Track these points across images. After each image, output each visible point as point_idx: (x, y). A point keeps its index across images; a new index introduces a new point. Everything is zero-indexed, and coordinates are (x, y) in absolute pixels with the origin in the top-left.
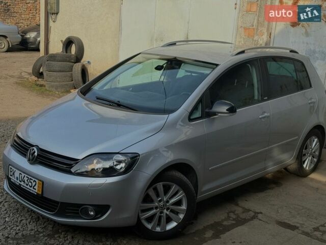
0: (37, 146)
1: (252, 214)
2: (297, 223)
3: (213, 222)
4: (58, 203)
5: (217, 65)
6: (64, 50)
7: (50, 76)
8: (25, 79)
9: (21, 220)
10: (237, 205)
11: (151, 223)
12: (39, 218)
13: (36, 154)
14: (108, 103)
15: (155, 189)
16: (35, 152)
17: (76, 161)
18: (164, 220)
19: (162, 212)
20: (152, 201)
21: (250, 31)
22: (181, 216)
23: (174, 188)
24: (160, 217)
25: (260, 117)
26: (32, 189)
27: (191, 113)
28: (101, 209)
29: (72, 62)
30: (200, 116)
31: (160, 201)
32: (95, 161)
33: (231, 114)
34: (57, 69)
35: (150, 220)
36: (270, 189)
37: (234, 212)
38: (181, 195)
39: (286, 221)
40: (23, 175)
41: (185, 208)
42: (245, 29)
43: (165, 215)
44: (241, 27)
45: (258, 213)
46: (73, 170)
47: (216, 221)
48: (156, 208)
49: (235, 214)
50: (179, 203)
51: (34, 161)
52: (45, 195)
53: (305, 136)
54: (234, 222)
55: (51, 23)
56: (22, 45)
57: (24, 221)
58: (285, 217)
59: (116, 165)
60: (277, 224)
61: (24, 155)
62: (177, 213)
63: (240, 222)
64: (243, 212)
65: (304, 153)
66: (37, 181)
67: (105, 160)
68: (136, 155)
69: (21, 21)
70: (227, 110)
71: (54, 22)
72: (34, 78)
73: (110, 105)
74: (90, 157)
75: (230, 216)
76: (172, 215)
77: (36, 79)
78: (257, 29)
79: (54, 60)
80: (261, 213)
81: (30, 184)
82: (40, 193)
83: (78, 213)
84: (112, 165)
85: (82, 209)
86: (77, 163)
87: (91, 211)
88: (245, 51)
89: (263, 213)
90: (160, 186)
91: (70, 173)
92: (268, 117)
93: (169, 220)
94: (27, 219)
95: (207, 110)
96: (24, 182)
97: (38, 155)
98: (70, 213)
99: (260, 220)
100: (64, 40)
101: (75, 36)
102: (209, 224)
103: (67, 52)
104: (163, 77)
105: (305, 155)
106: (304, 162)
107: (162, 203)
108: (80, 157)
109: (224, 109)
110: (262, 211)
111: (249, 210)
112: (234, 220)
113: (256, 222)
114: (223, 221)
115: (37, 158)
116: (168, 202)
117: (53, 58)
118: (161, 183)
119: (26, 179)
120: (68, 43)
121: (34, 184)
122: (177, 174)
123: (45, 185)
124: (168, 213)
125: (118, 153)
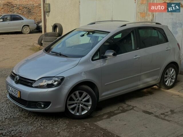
0: (19, 75)
1: (131, 107)
2: (153, 111)
3: (109, 111)
4: (27, 101)
5: (109, 32)
6: (53, 30)
7: (45, 44)
8: (35, 47)
9: (14, 111)
10: (125, 103)
11: (74, 111)
12: (23, 110)
13: (18, 79)
14: (55, 54)
15: (75, 94)
16: (17, 78)
17: (35, 81)
18: (80, 110)
19: (79, 106)
20: (74, 100)
21: (143, 14)
22: (89, 108)
23: (85, 94)
24: (78, 108)
25: (134, 58)
26: (16, 95)
27: (93, 57)
28: (47, 104)
29: (56, 37)
30: (99, 58)
31: (78, 100)
32: (44, 81)
33: (114, 56)
34: (49, 40)
35: (73, 109)
36: (146, 96)
37: (122, 107)
38: (88, 97)
39: (148, 110)
40: (13, 89)
41: (91, 104)
42: (141, 13)
43: (80, 107)
44: (139, 12)
45: (134, 107)
46: (33, 86)
47: (111, 111)
48: (76, 103)
49: (122, 108)
50: (88, 101)
51: (17, 82)
52: (22, 98)
53: (164, 67)
54: (120, 111)
55: (47, 17)
56: (37, 30)
57: (15, 112)
58: (148, 108)
59: (54, 83)
60: (143, 112)
61: (13, 79)
62: (87, 106)
63: (124, 111)
64: (127, 107)
65: (165, 77)
66: (18, 91)
67: (49, 80)
68: (63, 77)
69: (37, 17)
70: (113, 54)
71: (48, 16)
72: (39, 46)
73: (56, 55)
74: (41, 79)
75: (119, 108)
76: (85, 107)
77: (40, 46)
78: (147, 13)
79: (47, 36)
80: (136, 107)
81: (15, 93)
82: (19, 97)
83: (36, 106)
84: (52, 83)
85: (38, 104)
86: (35, 82)
87: (42, 105)
88: (127, 25)
89: (137, 107)
90: (77, 93)
91: (32, 87)
92: (139, 58)
93: (83, 110)
94: (17, 111)
95: (102, 55)
96: (13, 92)
97: (19, 79)
98: (32, 106)
99: (135, 110)
100: (53, 25)
101: (58, 23)
102: (107, 112)
103: (54, 32)
104: (91, 41)
105: (166, 78)
106: (166, 82)
107: (79, 101)
108: (36, 79)
109: (111, 54)
110: (137, 106)
111: (131, 106)
112: (121, 110)
113: (132, 111)
114: (115, 111)
115: (18, 81)
116: (82, 100)
117: (47, 35)
118: (77, 91)
119: (14, 91)
120: (55, 27)
121: (17, 93)
122: (85, 87)
123: (21, 93)
124: (82, 106)
125: (54, 77)
